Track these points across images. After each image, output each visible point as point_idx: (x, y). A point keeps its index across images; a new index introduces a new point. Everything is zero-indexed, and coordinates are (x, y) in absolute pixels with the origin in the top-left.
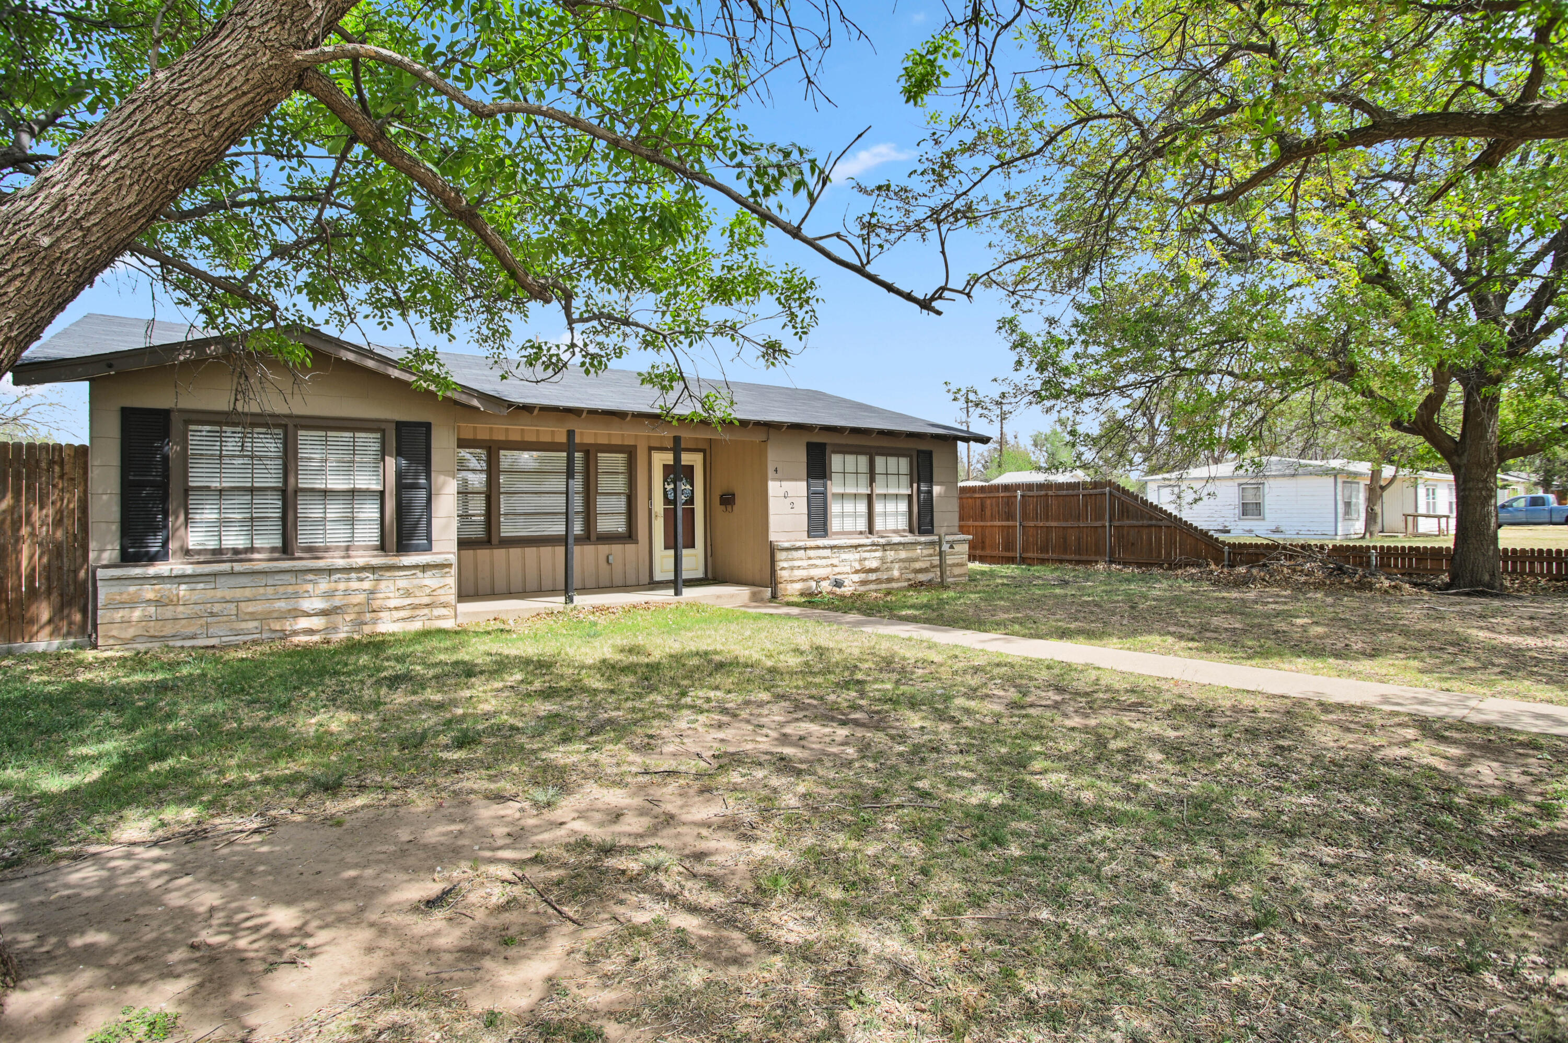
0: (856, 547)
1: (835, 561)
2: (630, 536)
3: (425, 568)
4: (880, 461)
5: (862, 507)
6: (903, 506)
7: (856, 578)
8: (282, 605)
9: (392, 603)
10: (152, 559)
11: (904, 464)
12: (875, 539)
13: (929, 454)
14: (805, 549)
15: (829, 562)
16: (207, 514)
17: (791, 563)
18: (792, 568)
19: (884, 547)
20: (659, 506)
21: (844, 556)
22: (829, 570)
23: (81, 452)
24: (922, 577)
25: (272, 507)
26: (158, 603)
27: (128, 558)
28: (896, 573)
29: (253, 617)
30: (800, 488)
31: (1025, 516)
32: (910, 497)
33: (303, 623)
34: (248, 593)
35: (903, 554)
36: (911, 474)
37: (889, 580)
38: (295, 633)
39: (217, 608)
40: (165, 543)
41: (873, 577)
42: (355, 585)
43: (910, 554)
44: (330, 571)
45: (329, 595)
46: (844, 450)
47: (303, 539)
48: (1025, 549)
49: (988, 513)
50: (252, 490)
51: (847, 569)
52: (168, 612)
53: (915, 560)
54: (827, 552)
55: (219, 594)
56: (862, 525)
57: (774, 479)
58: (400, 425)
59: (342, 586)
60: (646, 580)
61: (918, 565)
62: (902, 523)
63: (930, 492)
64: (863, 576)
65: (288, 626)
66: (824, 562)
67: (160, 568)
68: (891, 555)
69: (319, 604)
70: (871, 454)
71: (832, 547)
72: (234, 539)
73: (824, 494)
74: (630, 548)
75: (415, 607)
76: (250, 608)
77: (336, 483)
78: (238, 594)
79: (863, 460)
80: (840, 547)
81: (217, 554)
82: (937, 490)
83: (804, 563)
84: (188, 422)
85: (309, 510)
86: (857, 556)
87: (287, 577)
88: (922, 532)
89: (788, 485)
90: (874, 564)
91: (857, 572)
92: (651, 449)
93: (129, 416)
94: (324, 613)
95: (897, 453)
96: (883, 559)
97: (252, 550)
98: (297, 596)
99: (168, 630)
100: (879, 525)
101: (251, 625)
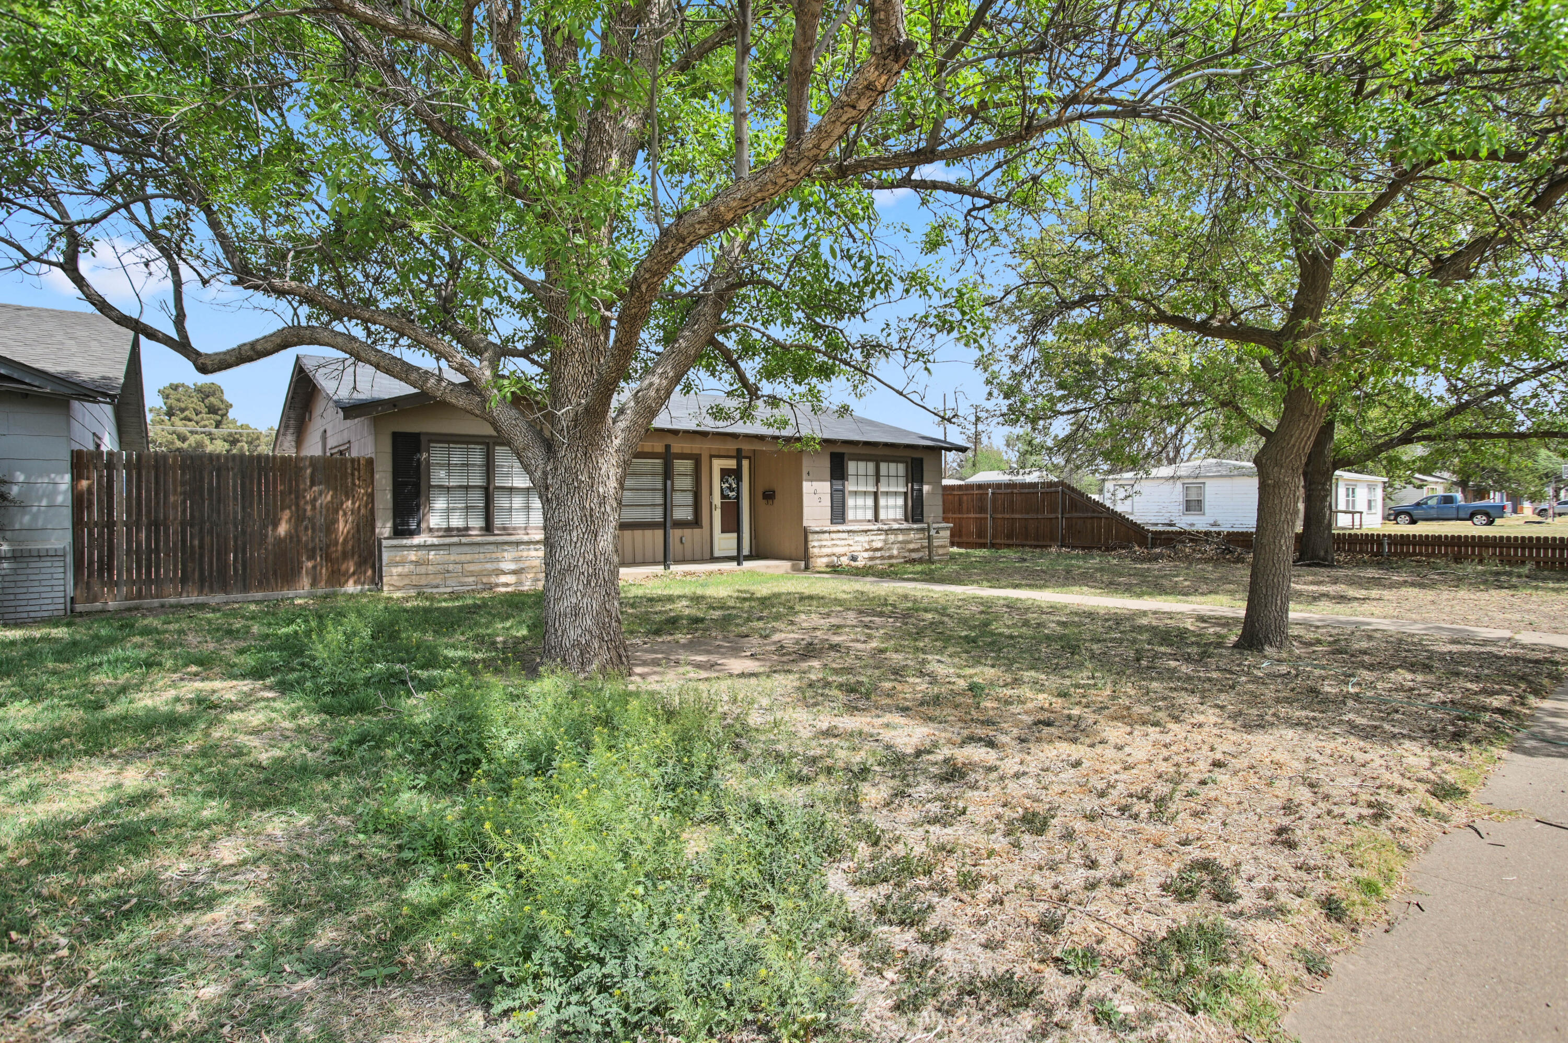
0: (866, 531)
1: (851, 542)
2: (696, 522)
4: (883, 466)
5: (870, 502)
6: (900, 501)
7: (866, 555)
8: (489, 566)
10: (411, 533)
11: (901, 468)
12: (880, 526)
13: (921, 460)
15: (847, 542)
16: (440, 503)
17: (819, 543)
18: (820, 547)
19: (886, 532)
20: (717, 500)
21: (857, 538)
22: (847, 548)
23: (370, 462)
24: (915, 555)
25: (477, 500)
26: (417, 563)
27: (398, 533)
28: (895, 552)
29: (472, 574)
30: (824, 487)
31: (995, 510)
32: (906, 494)
33: (503, 579)
34: (468, 557)
35: (901, 538)
36: (907, 476)
37: (891, 557)
38: (497, 585)
39: (451, 567)
40: (419, 525)
41: (878, 554)
42: (533, 553)
43: (906, 538)
45: (516, 560)
46: (858, 458)
47: (498, 522)
48: (994, 536)
49: (965, 506)
50: (467, 488)
51: (860, 548)
52: (422, 569)
53: (910, 542)
54: (845, 535)
55: (452, 558)
56: (870, 515)
57: (807, 480)
59: (525, 554)
60: (707, 556)
61: (912, 546)
62: (900, 514)
63: (921, 490)
64: (871, 554)
65: (494, 579)
66: (843, 542)
67: (417, 540)
68: (892, 538)
69: (511, 566)
70: (877, 461)
71: (848, 532)
72: (457, 521)
73: (843, 491)
74: (697, 531)
76: (471, 567)
77: (518, 483)
78: (463, 558)
79: (871, 466)
80: (854, 532)
81: (449, 531)
82: (926, 488)
83: (829, 543)
84: (430, 441)
85: (501, 501)
86: (867, 538)
87: (491, 547)
88: (914, 521)
89: (816, 484)
90: (879, 545)
91: (867, 550)
92: (712, 456)
93: (397, 438)
94: (514, 572)
95: (896, 460)
96: (885, 541)
97: (467, 529)
98: (498, 560)
99: (423, 582)
100: (882, 515)
101: (471, 579)
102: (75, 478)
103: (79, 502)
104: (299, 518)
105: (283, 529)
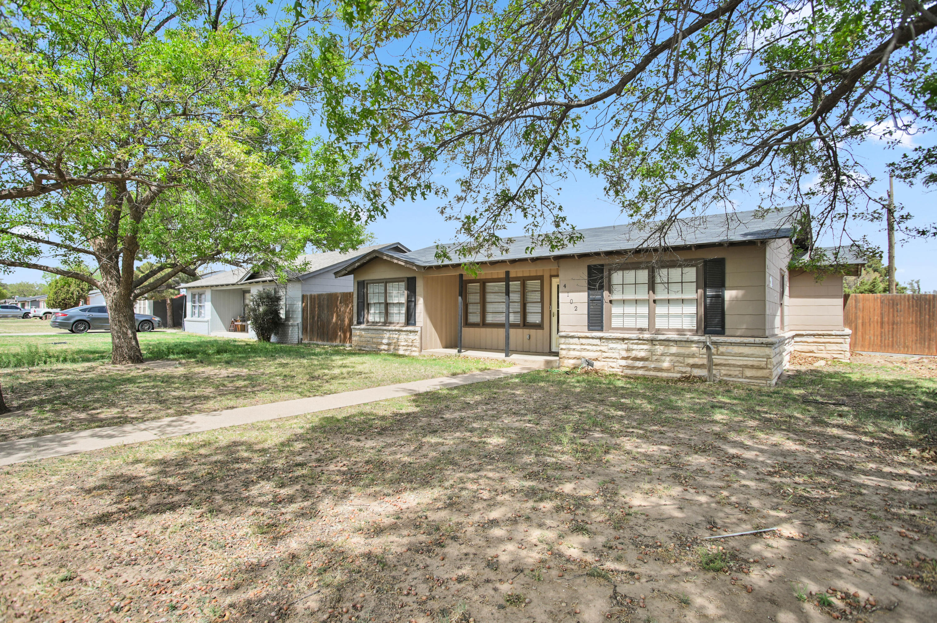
0: (623, 339)
1: (603, 348)
2: (541, 325)
3: (411, 332)
4: (663, 274)
5: (644, 310)
6: (692, 309)
7: (624, 362)
8: (379, 340)
9: (402, 344)
10: (361, 323)
11: (691, 273)
13: (721, 263)
14: (579, 338)
15: (598, 348)
16: (372, 310)
17: (568, 346)
18: (569, 350)
20: (555, 309)
21: (612, 345)
22: (599, 353)
23: (351, 294)
25: (383, 309)
26: (359, 336)
27: (359, 323)
28: (666, 365)
29: (374, 343)
30: (583, 297)
32: (697, 301)
33: (383, 347)
35: (674, 349)
36: (697, 282)
37: (660, 370)
38: (381, 350)
39: (369, 339)
40: (364, 319)
41: (640, 364)
43: (682, 350)
44: (390, 331)
45: (389, 338)
46: (624, 267)
47: (389, 319)
50: (379, 303)
51: (616, 355)
52: (361, 339)
53: (693, 356)
54: (597, 342)
55: (369, 335)
56: (643, 323)
57: (563, 292)
58: (408, 279)
59: (391, 336)
61: (691, 361)
62: (690, 324)
63: (720, 299)
64: (630, 362)
65: (381, 347)
66: (595, 348)
67: (361, 326)
68: (660, 349)
69: (385, 341)
70: (652, 268)
71: (601, 338)
72: (377, 320)
73: (601, 300)
74: (540, 332)
75: (408, 346)
76: (375, 340)
77: (396, 301)
78: (374, 336)
79: (643, 275)
80: (607, 339)
81: (372, 323)
82: (729, 295)
83: (578, 347)
84: (368, 283)
85: (390, 310)
86: (625, 346)
87: (381, 332)
88: (708, 333)
89: (573, 295)
90: (642, 354)
91: (623, 358)
92: (551, 276)
93: (359, 283)
95: (682, 265)
96: (652, 352)
97: (378, 322)
100: (660, 324)
102: (303, 302)
103: (304, 310)
104: (338, 316)
105: (334, 320)
